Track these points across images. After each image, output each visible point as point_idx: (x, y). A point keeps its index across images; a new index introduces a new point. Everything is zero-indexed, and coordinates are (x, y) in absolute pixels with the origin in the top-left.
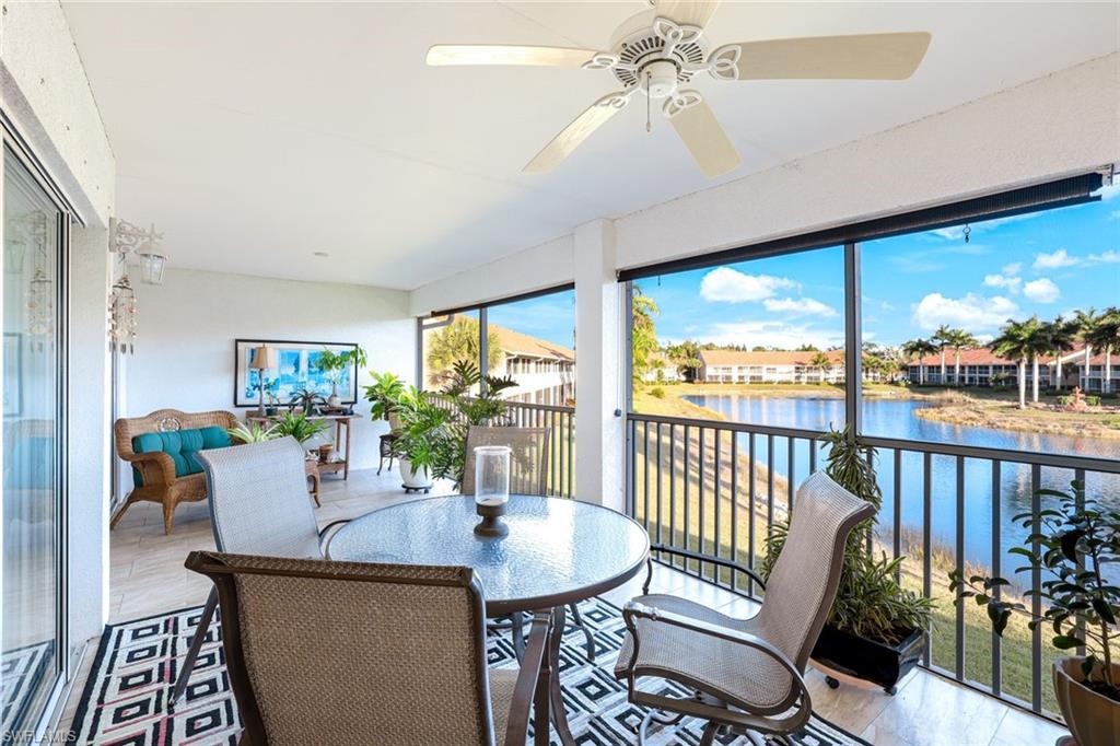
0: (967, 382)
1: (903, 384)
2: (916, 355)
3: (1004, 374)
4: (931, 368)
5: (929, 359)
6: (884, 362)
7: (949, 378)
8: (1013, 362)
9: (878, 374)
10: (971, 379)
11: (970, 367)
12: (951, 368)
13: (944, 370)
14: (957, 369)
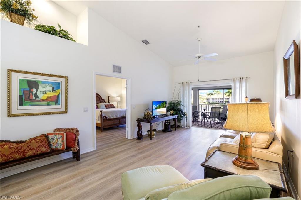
0: (220, 102)
1: (206, 103)
2: (209, 96)
3: (227, 100)
4: (212, 99)
5: (212, 97)
6: (202, 98)
7: (216, 101)
8: (229, 98)
9: (201, 101)
10: (221, 101)
11: (220, 99)
12: (216, 99)
13: (215, 99)
14: (218, 99)
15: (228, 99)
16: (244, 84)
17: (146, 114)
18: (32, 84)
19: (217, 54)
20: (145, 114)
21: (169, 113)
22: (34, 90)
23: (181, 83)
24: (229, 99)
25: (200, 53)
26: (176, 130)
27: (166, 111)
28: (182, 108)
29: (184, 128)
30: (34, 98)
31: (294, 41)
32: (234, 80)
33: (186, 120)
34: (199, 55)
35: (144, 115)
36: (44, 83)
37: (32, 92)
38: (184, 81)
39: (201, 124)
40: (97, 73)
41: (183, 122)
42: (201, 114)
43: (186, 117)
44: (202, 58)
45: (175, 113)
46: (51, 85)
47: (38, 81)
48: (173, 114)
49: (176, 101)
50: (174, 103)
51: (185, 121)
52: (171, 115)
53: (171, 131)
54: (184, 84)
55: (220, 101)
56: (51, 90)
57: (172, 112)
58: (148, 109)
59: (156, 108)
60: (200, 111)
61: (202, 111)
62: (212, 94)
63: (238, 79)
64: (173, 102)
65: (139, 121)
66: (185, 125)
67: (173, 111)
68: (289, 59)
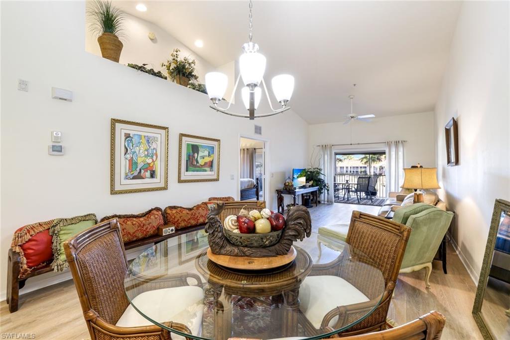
0: (352, 172)
4: (341, 167)
7: (347, 171)
12: (347, 167)
13: (345, 168)
14: (349, 168)
15: (364, 167)
16: (401, 149)
17: (287, 184)
18: (195, 149)
19: (374, 116)
20: (285, 184)
21: (308, 184)
22: (196, 155)
23: (320, 146)
24: (366, 167)
25: (353, 113)
26: (317, 206)
27: (305, 181)
28: (322, 177)
29: (324, 204)
30: (195, 163)
31: (453, 118)
32: (389, 144)
33: (328, 193)
34: (352, 115)
35: (283, 186)
36: (203, 147)
37: (194, 157)
38: (324, 144)
39: (344, 199)
40: (242, 136)
41: (324, 197)
42: (341, 186)
43: (328, 190)
44: (355, 119)
45: (314, 184)
46: (207, 149)
47: (199, 145)
48: (312, 186)
49: (315, 169)
50: (311, 172)
51: (326, 195)
52: (310, 186)
53: (312, 207)
54: (324, 147)
55: (352, 170)
56: (207, 155)
57: (311, 183)
58: (289, 178)
59: (298, 177)
60: (341, 182)
61: (343, 183)
62: (341, 160)
63: (393, 142)
64: (310, 170)
65: (279, 192)
66: (326, 199)
67: (312, 181)
68: (450, 129)
